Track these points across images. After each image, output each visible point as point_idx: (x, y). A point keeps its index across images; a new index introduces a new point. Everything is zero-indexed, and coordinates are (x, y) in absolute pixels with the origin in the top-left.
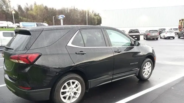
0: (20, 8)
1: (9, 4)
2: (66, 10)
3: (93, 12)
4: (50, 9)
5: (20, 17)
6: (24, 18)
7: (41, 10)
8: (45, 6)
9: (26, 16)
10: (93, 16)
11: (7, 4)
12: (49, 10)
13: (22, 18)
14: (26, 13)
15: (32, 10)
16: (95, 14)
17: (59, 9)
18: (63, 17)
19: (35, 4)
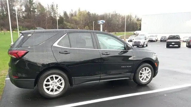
0: (65, 14)
1: (56, 10)
2: (108, 15)
3: (136, 17)
4: (93, 14)
5: (65, 22)
6: (68, 23)
7: (84, 16)
8: (88, 12)
9: (70, 21)
10: (135, 21)
11: (55, 11)
12: (91, 15)
13: (66, 23)
14: (71, 18)
15: (75, 15)
16: (138, 19)
17: (101, 15)
18: (103, 22)
19: (79, 10)
